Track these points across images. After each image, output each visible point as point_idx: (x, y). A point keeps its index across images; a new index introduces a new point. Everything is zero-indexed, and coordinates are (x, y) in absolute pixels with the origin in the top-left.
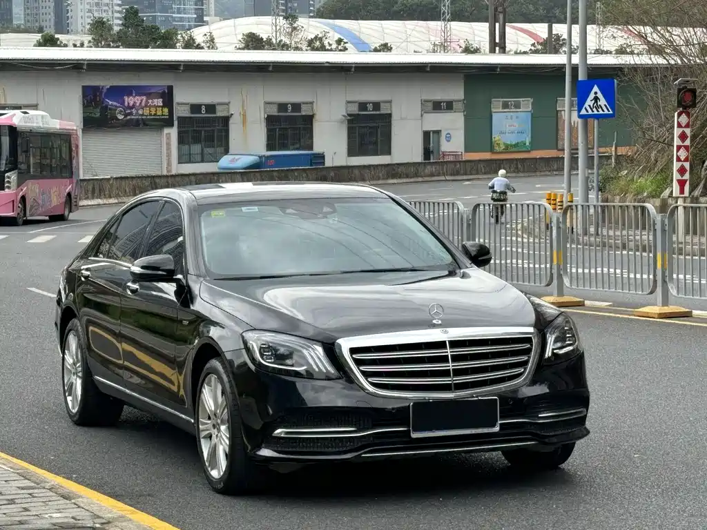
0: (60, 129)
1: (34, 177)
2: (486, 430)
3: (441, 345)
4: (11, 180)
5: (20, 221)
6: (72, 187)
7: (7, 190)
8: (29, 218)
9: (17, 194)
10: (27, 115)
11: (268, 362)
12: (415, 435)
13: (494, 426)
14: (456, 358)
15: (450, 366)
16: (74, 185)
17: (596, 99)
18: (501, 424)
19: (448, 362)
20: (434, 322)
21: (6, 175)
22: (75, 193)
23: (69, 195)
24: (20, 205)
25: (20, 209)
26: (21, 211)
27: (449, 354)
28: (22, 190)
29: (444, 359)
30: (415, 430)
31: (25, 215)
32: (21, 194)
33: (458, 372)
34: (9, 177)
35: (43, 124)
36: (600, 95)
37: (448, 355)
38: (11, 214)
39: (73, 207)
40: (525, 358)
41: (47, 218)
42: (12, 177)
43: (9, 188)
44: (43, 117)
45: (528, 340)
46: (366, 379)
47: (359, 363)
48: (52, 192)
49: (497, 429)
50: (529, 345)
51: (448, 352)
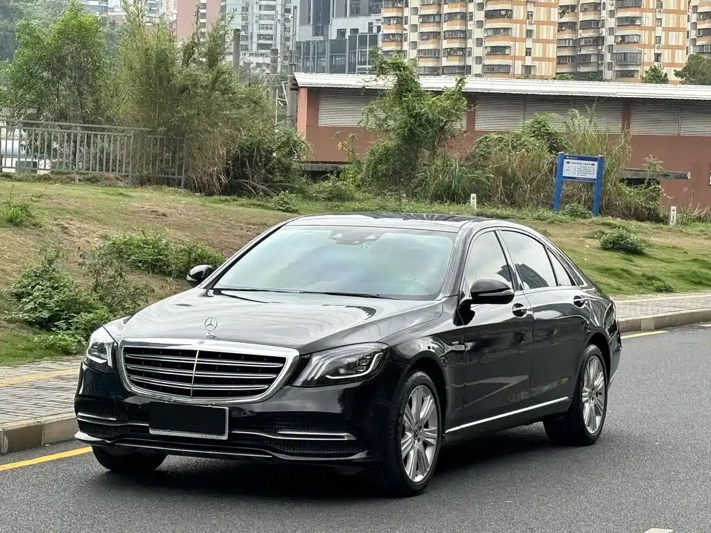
2: (215, 437)
3: (191, 353)
11: (93, 355)
12: (152, 432)
13: (222, 433)
14: (200, 367)
15: (193, 373)
18: (230, 434)
19: (192, 369)
27: (196, 363)
29: (190, 367)
30: (154, 428)
33: (199, 380)
37: (194, 364)
40: (273, 376)
45: (283, 360)
46: (129, 377)
49: (225, 438)
50: (282, 365)
51: (196, 361)
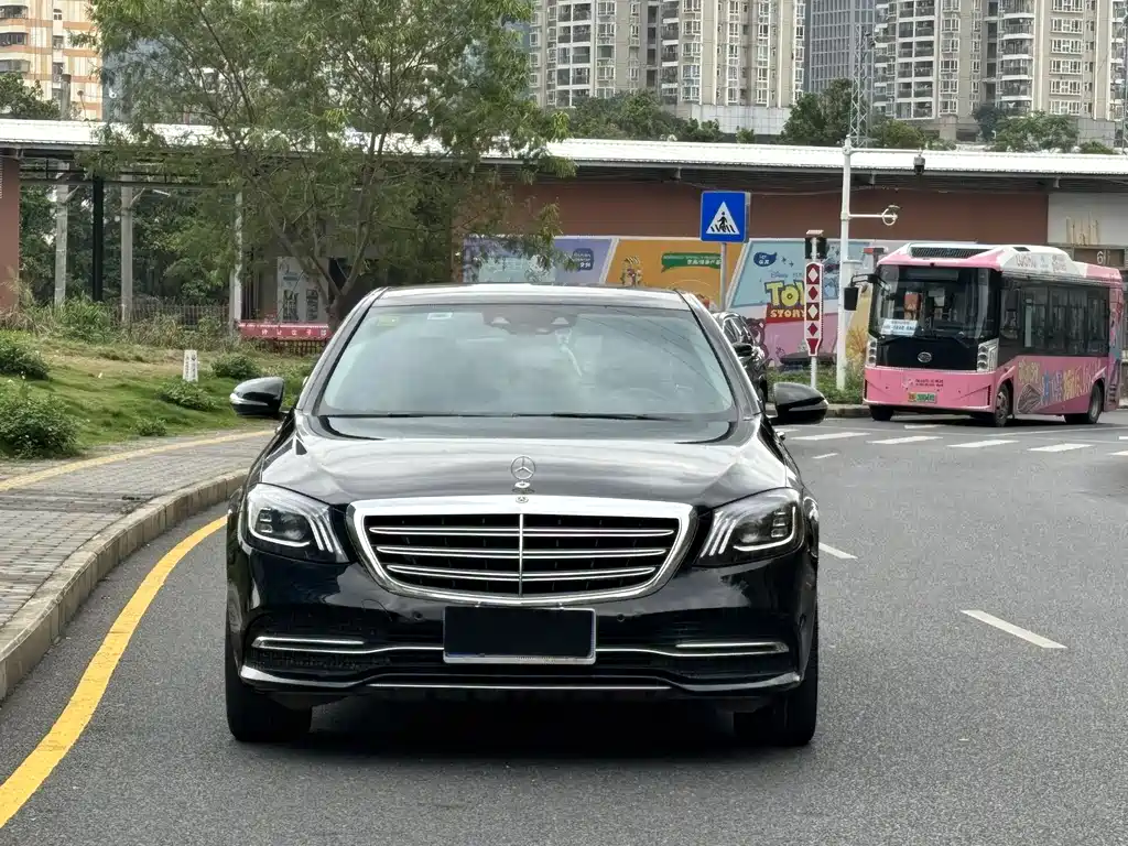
0: (1088, 278)
1: (1030, 352)
2: (571, 661)
3: (511, 520)
4: (988, 355)
5: (1002, 420)
6: (1106, 372)
7: (980, 369)
8: (1018, 417)
9: (995, 377)
10: (1025, 253)
11: (263, 534)
12: (448, 659)
13: (586, 654)
14: (531, 543)
15: (521, 554)
16: (1112, 368)
17: (723, 219)
18: (599, 654)
19: (517, 547)
20: (518, 485)
21: (980, 345)
22: (1112, 380)
23: (1100, 383)
24: (1001, 394)
25: (1000, 401)
26: (1003, 405)
27: (521, 536)
28: (1006, 371)
29: (512, 543)
30: (451, 651)
31: (1010, 411)
32: (1004, 376)
33: (531, 565)
34: (984, 350)
35: (1055, 267)
36: (728, 216)
37: (518, 538)
38: (985, 408)
39: (1107, 403)
40: (661, 551)
41: (1062, 418)
42: (990, 348)
43: (983, 365)
44: (1055, 257)
45: (673, 523)
46: (384, 567)
47: (375, 540)
48: (1065, 378)
49: (591, 660)
50: (672, 532)
51: (521, 532)
